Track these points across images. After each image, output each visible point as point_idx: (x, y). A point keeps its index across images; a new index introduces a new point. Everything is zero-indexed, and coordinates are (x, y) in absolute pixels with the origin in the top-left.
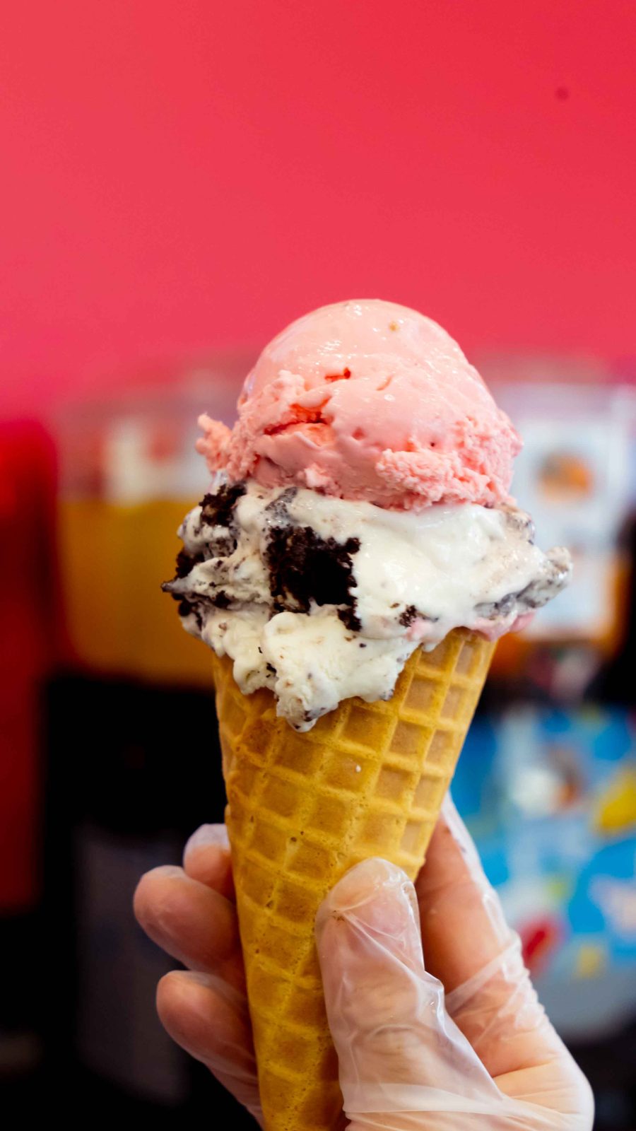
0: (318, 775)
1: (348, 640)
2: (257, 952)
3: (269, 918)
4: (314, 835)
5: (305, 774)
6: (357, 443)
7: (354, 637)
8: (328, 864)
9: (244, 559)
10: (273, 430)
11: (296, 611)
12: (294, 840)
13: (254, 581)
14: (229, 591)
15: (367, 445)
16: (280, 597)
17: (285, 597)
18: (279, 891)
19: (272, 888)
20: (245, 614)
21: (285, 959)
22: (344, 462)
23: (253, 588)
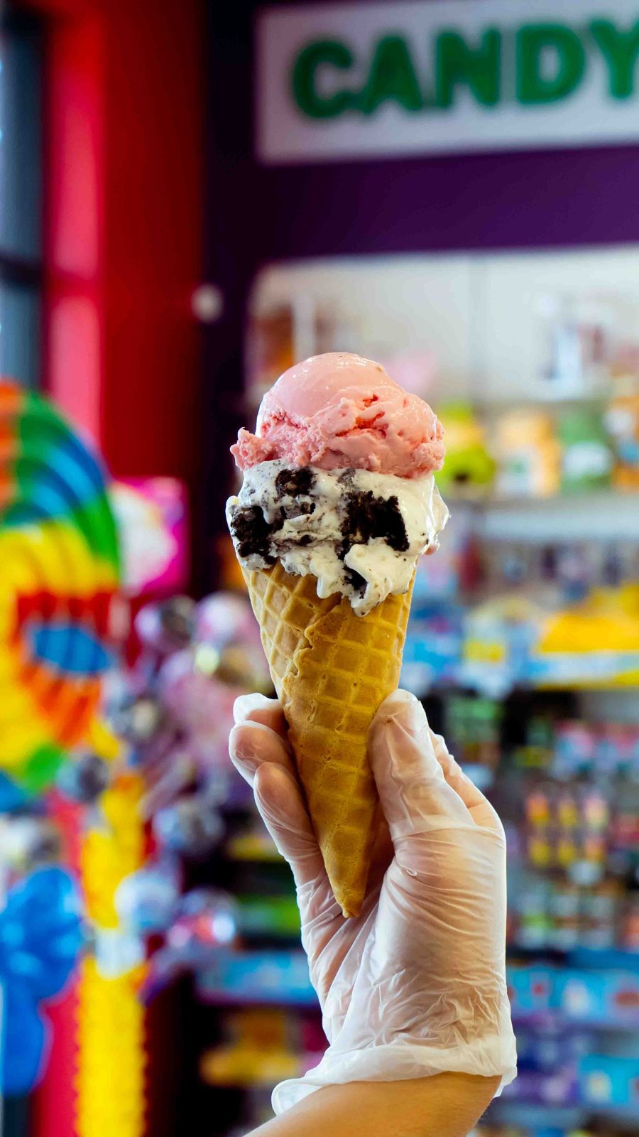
0: (370, 643)
1: (397, 557)
2: (329, 759)
3: (340, 736)
4: (368, 680)
5: (361, 643)
6: (401, 439)
7: (400, 555)
8: (375, 696)
9: (324, 514)
10: (342, 434)
11: (360, 543)
12: (355, 684)
13: (331, 527)
14: (313, 535)
15: (405, 440)
16: (351, 536)
17: (355, 535)
18: (346, 718)
19: (342, 716)
20: (319, 548)
21: (351, 761)
22: (391, 451)
23: (330, 531)
